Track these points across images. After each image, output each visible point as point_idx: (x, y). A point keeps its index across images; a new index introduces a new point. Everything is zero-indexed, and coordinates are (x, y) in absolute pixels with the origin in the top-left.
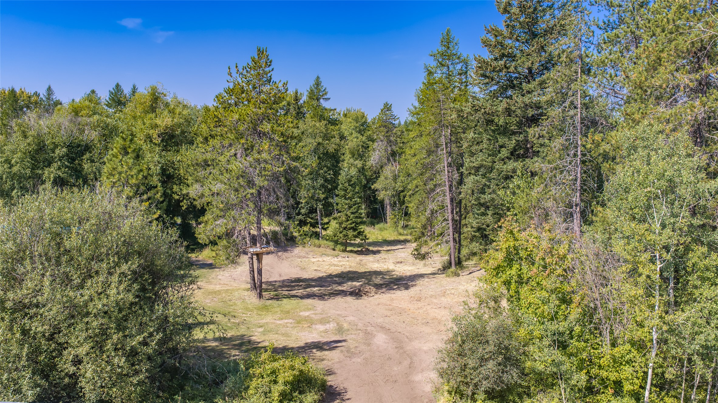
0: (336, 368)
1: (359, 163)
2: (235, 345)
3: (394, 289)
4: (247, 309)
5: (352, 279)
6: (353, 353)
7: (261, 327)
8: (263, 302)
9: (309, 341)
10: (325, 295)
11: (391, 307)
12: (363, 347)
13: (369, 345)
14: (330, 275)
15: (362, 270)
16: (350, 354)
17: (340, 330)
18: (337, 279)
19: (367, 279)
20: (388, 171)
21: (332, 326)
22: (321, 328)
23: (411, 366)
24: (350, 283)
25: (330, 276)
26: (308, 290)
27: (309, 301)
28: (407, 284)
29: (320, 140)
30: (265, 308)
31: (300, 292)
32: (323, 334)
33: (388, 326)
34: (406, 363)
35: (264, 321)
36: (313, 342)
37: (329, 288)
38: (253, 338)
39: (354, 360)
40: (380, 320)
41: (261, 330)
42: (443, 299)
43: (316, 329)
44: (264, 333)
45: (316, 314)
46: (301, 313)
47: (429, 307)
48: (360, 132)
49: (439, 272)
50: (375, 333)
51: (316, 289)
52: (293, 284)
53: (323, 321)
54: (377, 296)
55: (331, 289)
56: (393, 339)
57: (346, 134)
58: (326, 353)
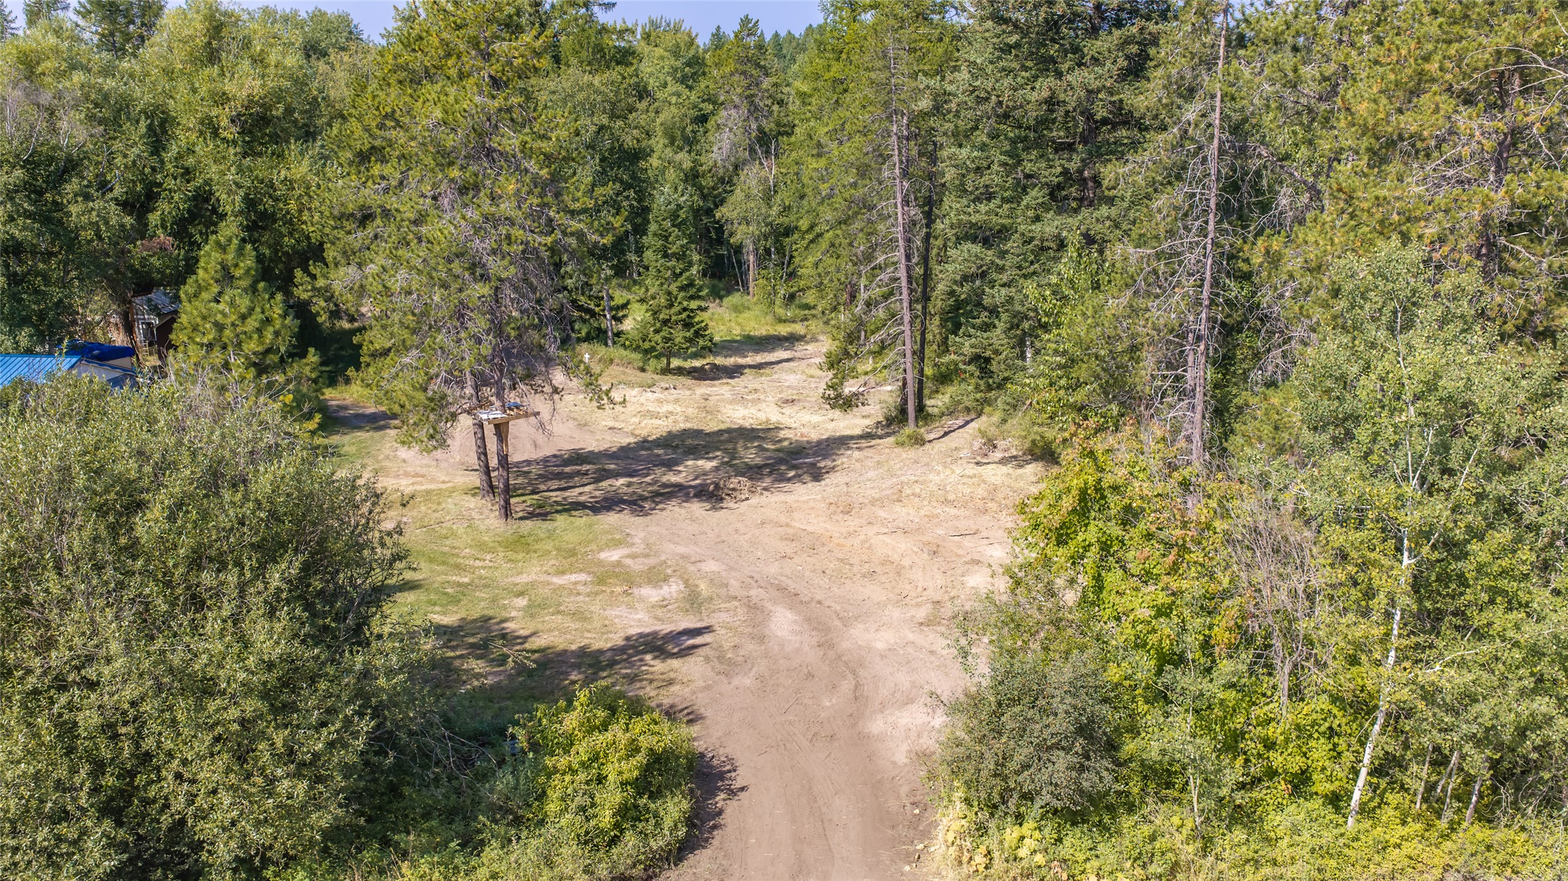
0: (701, 703)
1: (685, 159)
2: (473, 646)
3: (789, 480)
4: (482, 546)
5: (695, 452)
6: (731, 663)
7: (521, 594)
8: (513, 525)
9: (633, 631)
10: (644, 499)
11: (790, 531)
12: (750, 647)
13: (761, 639)
14: (645, 441)
15: (712, 426)
16: (728, 666)
17: (693, 600)
18: (661, 452)
19: (725, 451)
20: (752, 178)
21: (673, 589)
22: (651, 594)
23: (858, 695)
24: (690, 463)
25: (645, 444)
26: (604, 484)
27: (611, 519)
28: (813, 465)
29: (605, 121)
30: (519, 543)
31: (586, 492)
32: (659, 612)
33: (792, 585)
34: (846, 686)
35: (524, 579)
36: (641, 635)
37: (648, 479)
38: (511, 625)
39: (736, 681)
40: (773, 569)
41: (522, 602)
42: (897, 507)
43: (641, 599)
44: (532, 611)
45: (633, 556)
46: (603, 555)
47: (871, 531)
48: (683, 80)
49: (880, 432)
50: (769, 606)
51: (622, 481)
52: (567, 469)
53: (656, 577)
54: (754, 500)
55: (655, 482)
56: (808, 620)
57: (652, 83)
58: (675, 663)
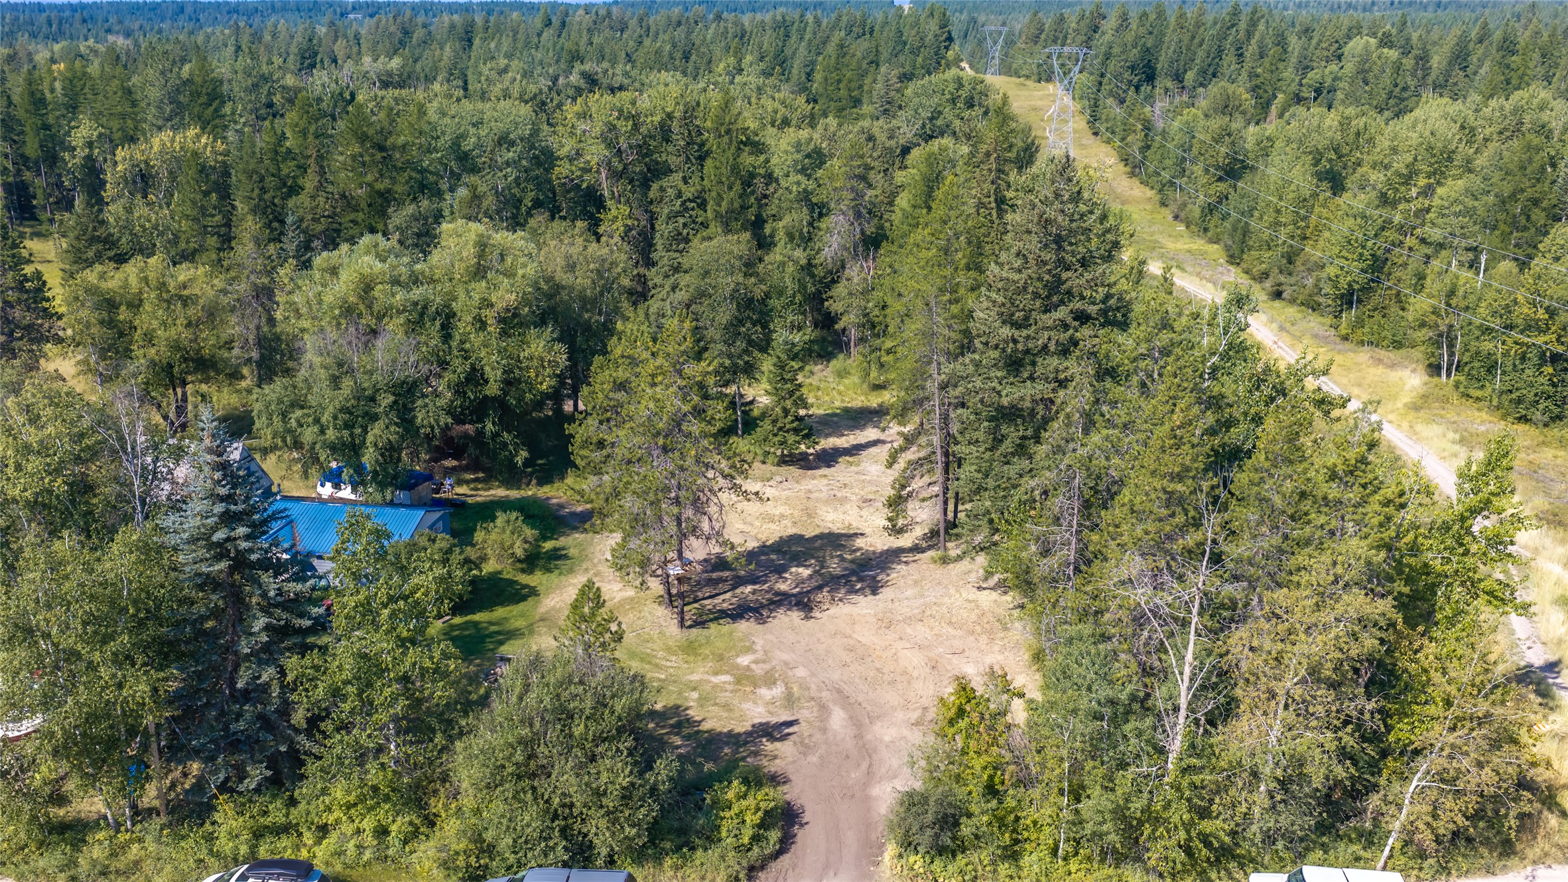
0: (790, 771)
2: (672, 726)
3: (856, 592)
4: (668, 650)
5: (798, 559)
6: (807, 747)
7: (694, 689)
8: (686, 632)
9: (757, 721)
10: (763, 606)
11: (852, 642)
12: (818, 736)
13: (824, 730)
14: (764, 546)
15: (809, 533)
16: (806, 749)
17: (789, 700)
18: (773, 557)
19: (817, 559)
21: (778, 691)
22: (765, 693)
23: (870, 773)
24: (793, 570)
25: (764, 549)
26: (738, 591)
27: (743, 626)
28: (874, 578)
30: (690, 649)
31: (726, 600)
32: (771, 708)
33: (847, 689)
34: (864, 765)
35: (695, 677)
36: (761, 724)
37: (765, 587)
38: (690, 712)
39: (809, 759)
40: (836, 676)
41: (695, 695)
42: (919, 626)
43: (761, 698)
44: (703, 701)
45: (756, 662)
46: (739, 660)
47: (900, 645)
48: (803, 171)
49: (924, 545)
50: (831, 705)
51: (749, 588)
52: (714, 575)
53: (769, 680)
54: (834, 610)
55: (771, 589)
56: (851, 718)
58: (778, 745)
